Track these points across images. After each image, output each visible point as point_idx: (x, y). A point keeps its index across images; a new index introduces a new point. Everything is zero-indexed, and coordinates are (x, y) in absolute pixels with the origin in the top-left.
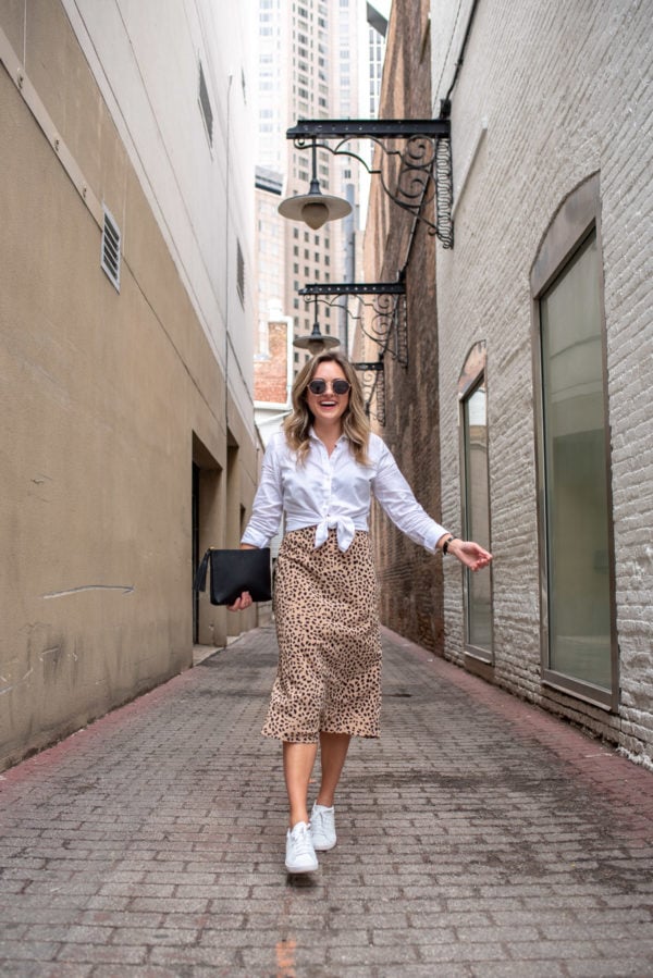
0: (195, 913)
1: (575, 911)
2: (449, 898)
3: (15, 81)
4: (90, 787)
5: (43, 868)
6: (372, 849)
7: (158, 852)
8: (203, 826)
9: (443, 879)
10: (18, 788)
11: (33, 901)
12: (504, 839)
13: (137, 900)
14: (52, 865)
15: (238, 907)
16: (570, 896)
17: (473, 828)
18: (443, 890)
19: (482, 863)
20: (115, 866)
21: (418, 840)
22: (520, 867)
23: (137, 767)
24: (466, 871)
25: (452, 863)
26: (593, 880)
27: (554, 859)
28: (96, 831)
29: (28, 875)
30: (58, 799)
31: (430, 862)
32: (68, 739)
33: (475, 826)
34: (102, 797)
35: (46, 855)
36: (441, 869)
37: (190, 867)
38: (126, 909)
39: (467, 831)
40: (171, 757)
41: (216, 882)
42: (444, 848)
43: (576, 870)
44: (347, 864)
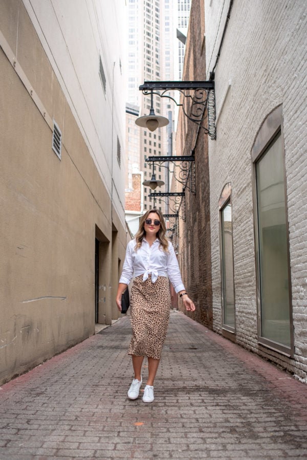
0: (88, 457)
1: (272, 457)
2: (211, 450)
3: (12, 64)
4: (42, 393)
5: (17, 434)
6: (175, 425)
7: (72, 426)
8: (95, 413)
9: (208, 440)
10: (8, 393)
11: (10, 451)
12: (239, 420)
13: (60, 450)
14: (21, 432)
15: (109, 454)
16: (270, 450)
17: (224, 415)
18: (208, 446)
19: (228, 432)
20: (51, 433)
21: (197, 420)
22: (246, 434)
23: (65, 383)
24: (220, 436)
25: (213, 432)
26: (281, 442)
27: (262, 430)
28: (43, 415)
29: (9, 437)
30: (27, 399)
31: (203, 432)
32: (34, 369)
33: (225, 413)
34: (47, 398)
35: (19, 427)
36: (207, 435)
37: (87, 434)
38: (55, 455)
39: (221, 416)
40: (81, 378)
41: (99, 442)
42: (210, 424)
43: (273, 436)
44: (163, 432)
